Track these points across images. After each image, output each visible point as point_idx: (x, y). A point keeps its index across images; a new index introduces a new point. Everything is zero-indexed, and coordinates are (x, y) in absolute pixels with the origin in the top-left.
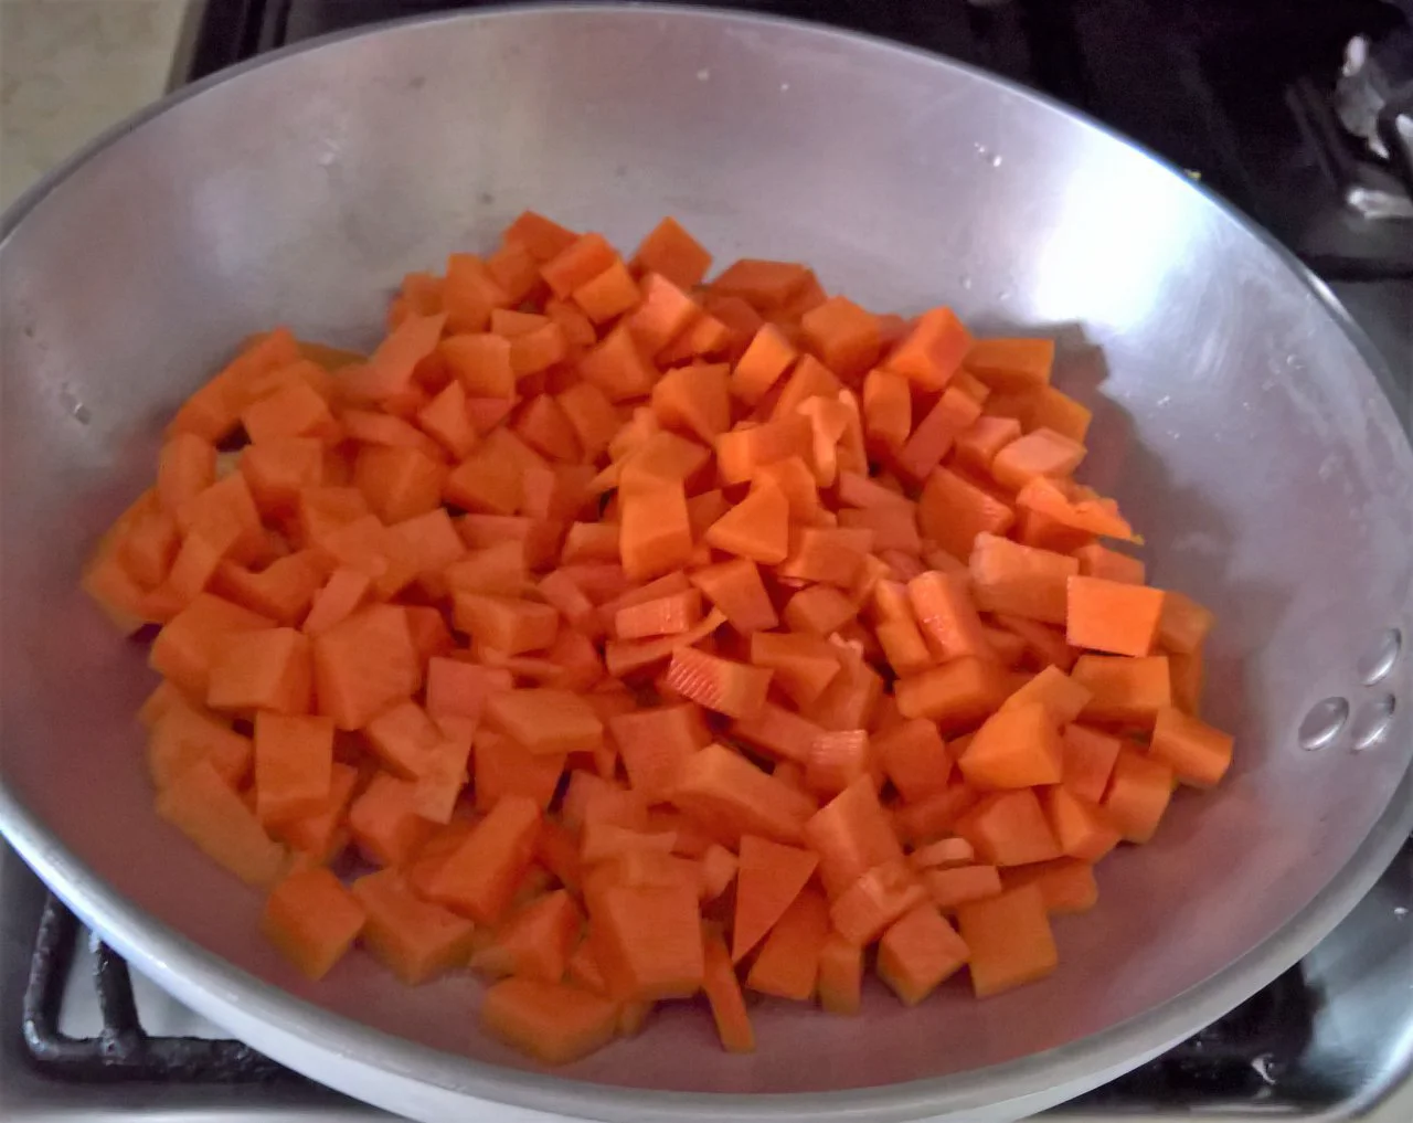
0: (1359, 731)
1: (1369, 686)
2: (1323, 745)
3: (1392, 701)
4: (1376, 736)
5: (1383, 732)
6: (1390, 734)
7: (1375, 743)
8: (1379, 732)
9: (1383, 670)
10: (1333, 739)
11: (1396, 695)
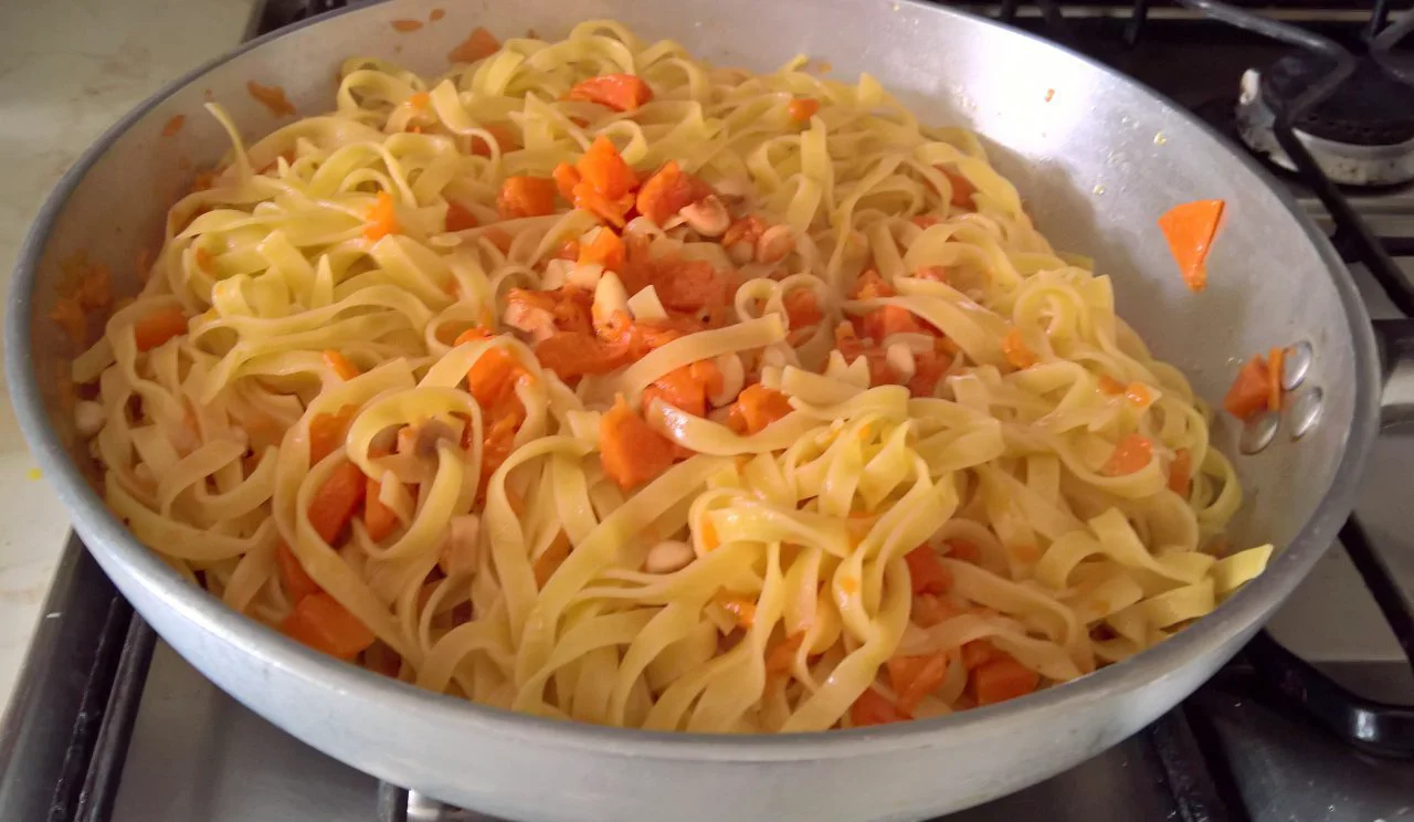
0: (1295, 426)
1: (1292, 391)
3: (1319, 391)
4: (1311, 420)
5: (1318, 412)
6: (1323, 412)
7: (1312, 426)
8: (1315, 414)
9: (1301, 374)
10: (1273, 437)
11: (1319, 386)
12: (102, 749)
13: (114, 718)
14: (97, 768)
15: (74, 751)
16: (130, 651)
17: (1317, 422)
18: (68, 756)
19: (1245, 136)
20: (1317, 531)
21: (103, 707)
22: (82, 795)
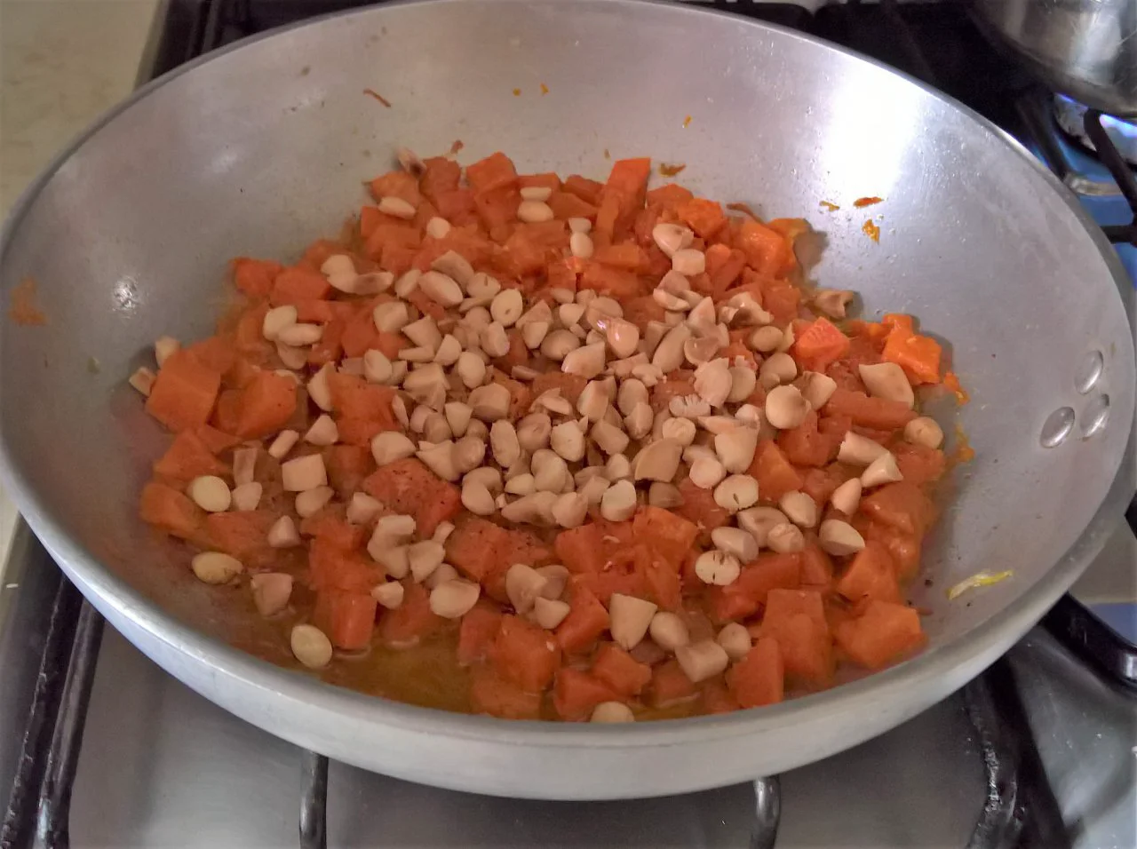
0: (1086, 424)
1: (1085, 394)
2: (1060, 442)
3: (1106, 399)
4: (1099, 423)
5: (1104, 419)
6: (1109, 420)
7: (1099, 428)
8: (1101, 419)
9: (1093, 380)
10: (1067, 435)
11: (1108, 393)
12: (64, 716)
13: (73, 688)
14: (60, 732)
15: (37, 707)
16: (84, 629)
17: (1103, 426)
18: (33, 712)
19: (1061, 121)
20: (1093, 535)
21: (63, 670)
22: (50, 755)
